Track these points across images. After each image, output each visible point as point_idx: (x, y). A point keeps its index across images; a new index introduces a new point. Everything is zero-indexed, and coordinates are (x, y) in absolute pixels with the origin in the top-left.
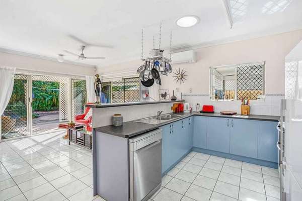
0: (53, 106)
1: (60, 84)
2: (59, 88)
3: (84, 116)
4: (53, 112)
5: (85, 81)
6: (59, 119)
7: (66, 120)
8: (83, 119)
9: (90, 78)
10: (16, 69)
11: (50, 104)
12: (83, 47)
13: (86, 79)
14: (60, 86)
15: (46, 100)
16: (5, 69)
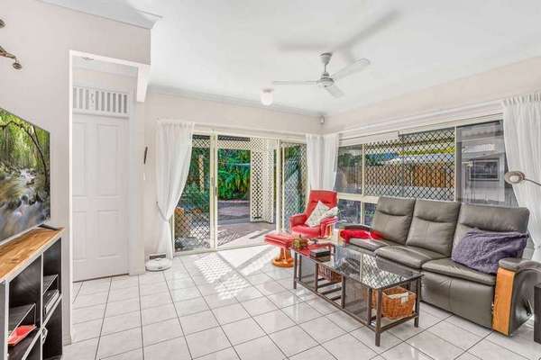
0: (237, 191)
1: (252, 155)
2: (249, 162)
3: (305, 218)
4: (235, 202)
5: (305, 145)
6: (248, 216)
7: (260, 220)
8: (303, 223)
9: (315, 138)
10: (196, 125)
11: (231, 189)
12: (327, 57)
13: (307, 141)
14: (252, 159)
15: (227, 181)
16: (181, 126)
